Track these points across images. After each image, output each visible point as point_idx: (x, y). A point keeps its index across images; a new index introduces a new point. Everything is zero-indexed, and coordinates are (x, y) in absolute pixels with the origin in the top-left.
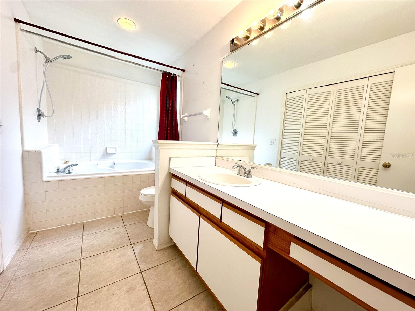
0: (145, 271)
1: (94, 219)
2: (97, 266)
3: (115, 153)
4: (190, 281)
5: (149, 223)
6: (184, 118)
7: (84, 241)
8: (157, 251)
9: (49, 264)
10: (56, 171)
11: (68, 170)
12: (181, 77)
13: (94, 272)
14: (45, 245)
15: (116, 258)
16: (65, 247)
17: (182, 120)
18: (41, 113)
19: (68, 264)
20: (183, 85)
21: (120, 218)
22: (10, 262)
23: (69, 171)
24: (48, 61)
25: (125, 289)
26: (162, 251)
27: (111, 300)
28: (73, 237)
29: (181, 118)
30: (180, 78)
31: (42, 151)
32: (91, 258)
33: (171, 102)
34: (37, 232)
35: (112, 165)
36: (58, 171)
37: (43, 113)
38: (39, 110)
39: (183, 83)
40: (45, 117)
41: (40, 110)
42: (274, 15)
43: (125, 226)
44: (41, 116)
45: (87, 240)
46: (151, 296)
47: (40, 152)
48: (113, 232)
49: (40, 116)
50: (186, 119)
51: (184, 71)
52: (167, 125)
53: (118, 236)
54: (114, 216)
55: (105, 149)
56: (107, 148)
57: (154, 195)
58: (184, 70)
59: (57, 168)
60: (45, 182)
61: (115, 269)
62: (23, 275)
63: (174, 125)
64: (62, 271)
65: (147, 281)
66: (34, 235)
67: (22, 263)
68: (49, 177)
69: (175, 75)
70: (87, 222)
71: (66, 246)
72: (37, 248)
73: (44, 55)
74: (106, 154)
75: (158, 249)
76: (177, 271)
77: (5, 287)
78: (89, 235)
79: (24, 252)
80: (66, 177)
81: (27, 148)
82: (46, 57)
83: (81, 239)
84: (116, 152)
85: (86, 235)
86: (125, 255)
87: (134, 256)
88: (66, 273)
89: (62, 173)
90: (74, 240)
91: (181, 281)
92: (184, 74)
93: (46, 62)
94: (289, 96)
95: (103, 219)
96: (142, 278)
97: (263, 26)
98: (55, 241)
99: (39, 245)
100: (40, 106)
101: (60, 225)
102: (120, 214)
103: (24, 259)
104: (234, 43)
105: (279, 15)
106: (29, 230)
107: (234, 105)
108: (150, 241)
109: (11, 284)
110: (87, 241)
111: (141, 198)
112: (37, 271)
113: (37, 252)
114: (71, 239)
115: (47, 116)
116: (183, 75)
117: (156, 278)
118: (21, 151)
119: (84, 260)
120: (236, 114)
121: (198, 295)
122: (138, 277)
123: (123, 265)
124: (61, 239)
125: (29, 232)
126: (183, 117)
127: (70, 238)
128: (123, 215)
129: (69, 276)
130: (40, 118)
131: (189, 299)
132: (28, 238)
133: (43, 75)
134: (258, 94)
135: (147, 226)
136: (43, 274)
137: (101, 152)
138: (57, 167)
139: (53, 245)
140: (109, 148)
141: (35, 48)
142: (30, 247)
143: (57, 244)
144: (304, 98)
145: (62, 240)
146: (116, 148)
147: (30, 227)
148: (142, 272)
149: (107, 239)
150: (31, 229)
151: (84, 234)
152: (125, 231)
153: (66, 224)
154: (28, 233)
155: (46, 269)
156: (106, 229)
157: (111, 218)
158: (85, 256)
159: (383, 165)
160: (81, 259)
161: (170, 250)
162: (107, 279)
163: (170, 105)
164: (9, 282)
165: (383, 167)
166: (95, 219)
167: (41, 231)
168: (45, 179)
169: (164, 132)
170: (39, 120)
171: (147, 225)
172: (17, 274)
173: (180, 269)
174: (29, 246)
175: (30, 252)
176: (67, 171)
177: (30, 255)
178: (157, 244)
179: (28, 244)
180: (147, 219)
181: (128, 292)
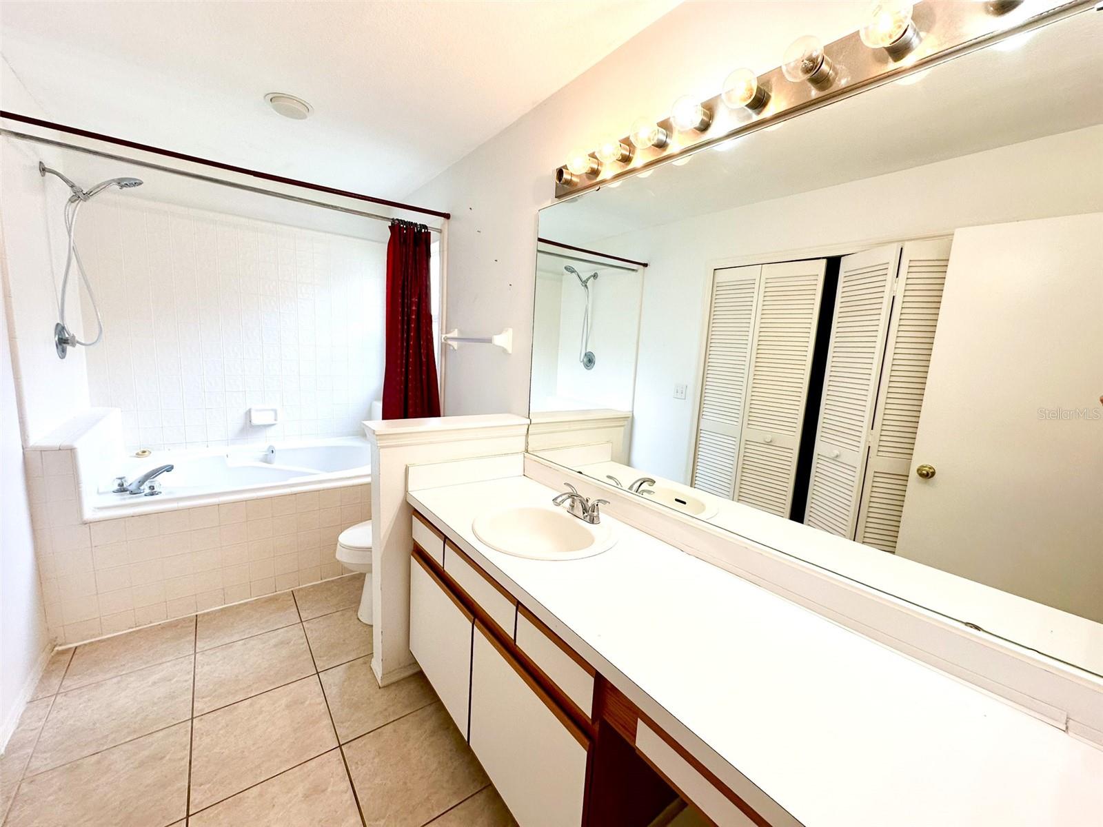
0: (349, 744)
1: (224, 606)
2: (235, 733)
3: (274, 422)
4: (456, 764)
5: (363, 615)
6: (450, 342)
7: (200, 667)
8: (380, 688)
9: (113, 736)
10: (117, 487)
11: (149, 485)
12: (440, 231)
13: (227, 752)
14: (98, 685)
15: (278, 712)
16: (150, 686)
17: (445, 347)
18: (67, 336)
19: (161, 734)
20: (446, 253)
21: (290, 600)
22: (14, 734)
23: (152, 488)
24: (79, 195)
25: (300, 790)
26: (393, 688)
27: (266, 820)
28: (171, 658)
29: (443, 341)
30: (438, 234)
31: (76, 445)
32: (218, 712)
33: (415, 300)
34: (76, 648)
35: (266, 455)
36: (122, 489)
37: (74, 337)
38: (60, 329)
39: (445, 249)
40: (77, 345)
41: (63, 328)
42: (652, 138)
43: (302, 621)
44: (68, 343)
45: (205, 667)
46: (363, 806)
47: (72, 450)
48: (273, 642)
49: (65, 345)
50: (455, 344)
51: (447, 216)
52: (407, 360)
53: (284, 652)
54: (276, 595)
55: (246, 413)
56: (250, 411)
57: (371, 548)
58: (449, 214)
59: (119, 481)
60: (91, 522)
61: (278, 740)
62: (49, 767)
63: (424, 360)
64: (146, 753)
65: (353, 768)
66: (68, 657)
67: (45, 735)
68: (98, 508)
69: (425, 227)
70: (204, 615)
71: (154, 683)
72: (79, 692)
73: (66, 181)
74: (249, 427)
75: (386, 683)
76: (426, 739)
77: (8, 800)
78: (211, 652)
79: (48, 705)
80: (142, 505)
81: (36, 440)
82: (72, 186)
83: (191, 662)
84: (275, 420)
85: (203, 652)
86: (302, 703)
87: (323, 704)
88: (158, 758)
89: (132, 493)
90: (175, 665)
91: (434, 766)
92: (448, 225)
93: (71, 201)
94: (722, 276)
95: (246, 603)
96: (343, 761)
97: (628, 154)
98: (124, 672)
99: (85, 682)
100: (62, 317)
101: (136, 627)
102: (291, 590)
103: (49, 724)
104: (563, 179)
105: (663, 138)
106: (55, 643)
107: (587, 288)
108: (365, 663)
109: (21, 792)
110: (207, 668)
111: (342, 556)
112: (85, 753)
113: (80, 704)
114: (165, 665)
115: (83, 342)
116: (447, 227)
117: (376, 760)
118: (22, 451)
119: (201, 719)
120: (592, 313)
121: (472, 798)
122: (332, 759)
123: (295, 730)
124: (141, 666)
125: (56, 649)
126: (446, 339)
127: (164, 660)
128: (299, 590)
129: (164, 764)
130: (64, 351)
131: (449, 808)
132: (54, 667)
133: (67, 233)
134: (645, 265)
135: (358, 621)
136: (99, 762)
137: (237, 420)
138: (119, 479)
139: (119, 682)
140: (257, 410)
141: (40, 162)
142: (62, 690)
143: (132, 679)
144: (756, 286)
145: (141, 668)
146: (275, 411)
147: (56, 638)
148: (343, 744)
149: (257, 661)
150: (59, 641)
151: (197, 649)
152: (302, 638)
153: (151, 622)
154: (53, 650)
155: (105, 747)
156: (255, 631)
157: (266, 602)
158: (203, 709)
159: (918, 470)
160: (192, 719)
161: (412, 686)
162: (259, 766)
163: (414, 308)
164: (17, 787)
165: (918, 476)
166: (226, 606)
167: (85, 645)
168: (89, 515)
169: (398, 379)
170: (63, 353)
171: (358, 619)
172: (35, 764)
173: (433, 733)
174: (59, 688)
175: (62, 703)
176: (146, 488)
177: (63, 713)
178: (381, 672)
179: (55, 682)
180: (358, 602)
181: (307, 797)
